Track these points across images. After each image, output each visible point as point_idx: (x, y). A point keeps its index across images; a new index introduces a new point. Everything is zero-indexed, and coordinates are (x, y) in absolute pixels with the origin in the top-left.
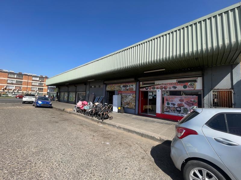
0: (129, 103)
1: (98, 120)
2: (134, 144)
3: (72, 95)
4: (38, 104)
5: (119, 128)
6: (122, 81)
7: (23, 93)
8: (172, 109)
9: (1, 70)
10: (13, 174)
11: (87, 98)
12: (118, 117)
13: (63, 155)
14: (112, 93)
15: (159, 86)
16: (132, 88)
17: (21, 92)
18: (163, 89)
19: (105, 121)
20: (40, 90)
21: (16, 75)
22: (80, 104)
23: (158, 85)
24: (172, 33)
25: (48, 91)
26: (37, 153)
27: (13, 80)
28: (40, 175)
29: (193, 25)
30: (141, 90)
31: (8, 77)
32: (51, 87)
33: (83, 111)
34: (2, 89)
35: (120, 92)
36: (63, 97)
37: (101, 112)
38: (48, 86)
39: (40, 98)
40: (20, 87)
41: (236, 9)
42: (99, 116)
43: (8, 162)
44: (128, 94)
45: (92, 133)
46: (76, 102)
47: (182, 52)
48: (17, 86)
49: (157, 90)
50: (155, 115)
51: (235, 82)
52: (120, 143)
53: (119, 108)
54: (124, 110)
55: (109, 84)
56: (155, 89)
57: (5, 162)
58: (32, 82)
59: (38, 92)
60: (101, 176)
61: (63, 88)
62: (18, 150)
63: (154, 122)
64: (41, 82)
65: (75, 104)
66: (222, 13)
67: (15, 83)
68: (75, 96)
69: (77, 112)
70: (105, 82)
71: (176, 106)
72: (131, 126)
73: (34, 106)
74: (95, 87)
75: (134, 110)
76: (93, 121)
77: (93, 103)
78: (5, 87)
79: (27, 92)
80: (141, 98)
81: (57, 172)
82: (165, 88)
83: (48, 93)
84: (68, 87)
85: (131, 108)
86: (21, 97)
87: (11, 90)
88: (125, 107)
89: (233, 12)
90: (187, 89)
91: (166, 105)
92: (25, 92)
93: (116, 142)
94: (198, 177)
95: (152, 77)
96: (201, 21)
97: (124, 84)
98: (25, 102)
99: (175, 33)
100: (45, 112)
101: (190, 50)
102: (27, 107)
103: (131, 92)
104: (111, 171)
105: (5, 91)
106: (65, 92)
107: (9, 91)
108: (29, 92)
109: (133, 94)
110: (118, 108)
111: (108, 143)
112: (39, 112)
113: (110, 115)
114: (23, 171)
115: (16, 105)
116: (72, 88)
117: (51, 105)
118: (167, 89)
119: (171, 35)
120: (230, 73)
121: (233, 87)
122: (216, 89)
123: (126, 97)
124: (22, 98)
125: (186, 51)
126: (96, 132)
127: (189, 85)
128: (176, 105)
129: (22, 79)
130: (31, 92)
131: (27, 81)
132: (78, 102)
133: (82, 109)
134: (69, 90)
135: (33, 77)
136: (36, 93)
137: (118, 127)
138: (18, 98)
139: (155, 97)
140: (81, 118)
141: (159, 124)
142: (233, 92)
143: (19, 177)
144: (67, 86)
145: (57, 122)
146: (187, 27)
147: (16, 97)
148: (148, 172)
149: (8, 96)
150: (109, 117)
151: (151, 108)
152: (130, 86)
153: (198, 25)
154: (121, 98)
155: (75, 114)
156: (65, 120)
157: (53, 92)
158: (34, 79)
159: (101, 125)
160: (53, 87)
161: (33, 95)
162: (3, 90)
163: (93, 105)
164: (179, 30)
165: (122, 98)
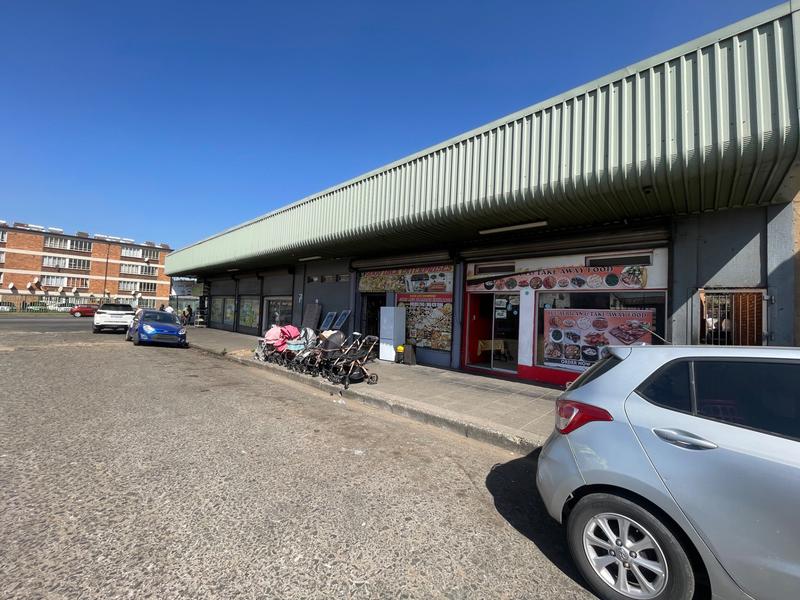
0: (431, 333)
1: (330, 384)
2: (439, 457)
3: (248, 306)
4: (142, 335)
5: (398, 409)
6: (408, 260)
7: (92, 298)
8: (569, 351)
9: (22, 225)
10: (93, 523)
11: (297, 317)
12: (395, 378)
13: (226, 480)
14: (376, 301)
15: (528, 278)
16: (442, 284)
17: (88, 295)
18: (543, 288)
19: (353, 388)
20: (149, 289)
21: (69, 242)
22: (274, 333)
23: (526, 273)
24: (570, 102)
25: (174, 293)
26: (154, 474)
27: (59, 258)
28: (165, 528)
29: (638, 76)
30: (471, 289)
31: (45, 249)
32: (181, 281)
33: (283, 358)
34: (29, 286)
35: (402, 298)
36: (220, 311)
37: (340, 361)
38: (171, 275)
39: (149, 317)
40: (82, 279)
41: (777, 24)
42: (336, 374)
43: (74, 496)
44: (428, 304)
45: (313, 423)
46: (263, 328)
47: (600, 167)
48: (74, 279)
49: (523, 291)
50: (516, 372)
51: (773, 265)
52: (395, 453)
53: (401, 349)
54: (416, 354)
55: (367, 271)
56: (517, 288)
57: (66, 496)
58: (122, 265)
59: (139, 295)
60: (335, 536)
61: (221, 284)
62: (99, 466)
63: (509, 391)
64: (148, 262)
65: (260, 334)
66: (731, 39)
67: (67, 267)
68: (257, 310)
69: (267, 359)
70: (355, 265)
71: (582, 343)
72: (435, 404)
73: (130, 339)
74: (323, 280)
75: (448, 356)
76: (317, 390)
77: (317, 333)
78: (36, 280)
79: (106, 296)
80: (471, 317)
81: (213, 524)
82: (548, 284)
83: (171, 298)
84: (237, 280)
85: (438, 350)
86: (88, 312)
87: (55, 288)
88: (418, 345)
89: (769, 35)
90: (619, 286)
91: (549, 338)
92: (99, 296)
93: (383, 449)
94: (606, 538)
95: (505, 249)
96: (663, 64)
97: (417, 272)
98: (100, 330)
99: (577, 104)
100: (167, 359)
101: (627, 161)
102: (110, 344)
103: (438, 296)
104: (364, 524)
105: (38, 293)
106: (225, 295)
107: (50, 293)
108: (111, 296)
109: (444, 304)
110: (396, 349)
111: (358, 452)
112: (147, 358)
113: (369, 369)
114: (119, 518)
115: (75, 338)
116: (248, 283)
117: (184, 337)
118: (554, 289)
119: (566, 109)
120: (758, 235)
121: (765, 282)
122: (711, 289)
123: (423, 312)
124: (93, 316)
125: (613, 164)
126: (325, 419)
127: (626, 275)
128: (583, 338)
129: (89, 255)
130: (116, 296)
131: (105, 260)
132: (268, 329)
133: (280, 349)
134: (242, 290)
135: (123, 248)
136: (135, 299)
137: (395, 406)
138: (78, 314)
139: (515, 313)
140: (280, 377)
141: (523, 398)
142: (766, 297)
143: (110, 531)
144: (233, 278)
145: (204, 390)
146: (618, 83)
147: (73, 313)
148: (472, 528)
149: (47, 311)
150: (367, 377)
151: (503, 350)
152: (434, 277)
153: (654, 77)
154: (407, 316)
155: (260, 366)
156: (229, 384)
157: (188, 297)
158: (125, 252)
159: (341, 401)
160: (188, 279)
161: (127, 307)
162: (31, 289)
163: (315, 338)
164: (593, 93)
165: (409, 315)
